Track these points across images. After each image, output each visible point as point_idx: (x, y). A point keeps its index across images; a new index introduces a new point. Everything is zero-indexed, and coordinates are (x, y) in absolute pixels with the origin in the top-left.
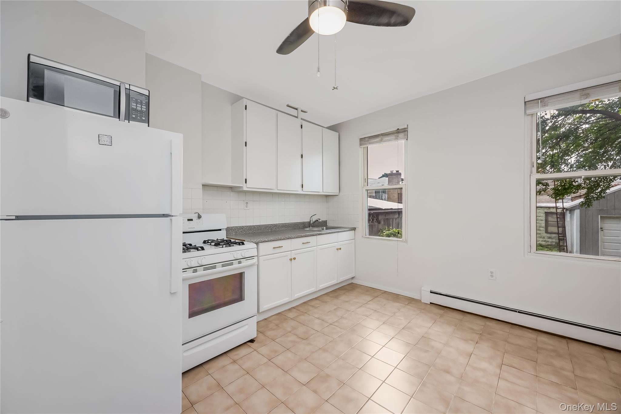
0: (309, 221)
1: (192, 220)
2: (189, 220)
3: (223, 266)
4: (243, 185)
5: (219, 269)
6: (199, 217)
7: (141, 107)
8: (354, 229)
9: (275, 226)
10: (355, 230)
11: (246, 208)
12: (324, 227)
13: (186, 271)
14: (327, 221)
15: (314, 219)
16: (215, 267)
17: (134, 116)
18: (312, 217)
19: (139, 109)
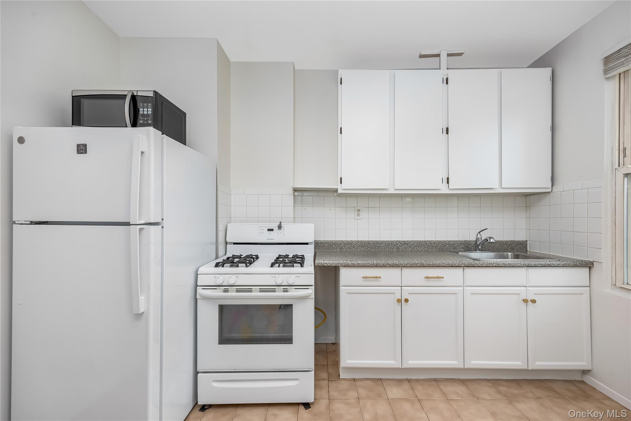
0: (474, 239)
1: (272, 230)
2: (269, 230)
3: (261, 291)
4: (338, 186)
5: (256, 293)
6: (280, 227)
7: (148, 111)
8: (589, 265)
9: (405, 243)
10: (590, 268)
11: (357, 217)
12: (510, 253)
13: (216, 289)
14: (527, 241)
15: (484, 236)
16: (250, 291)
17: (141, 122)
18: (479, 232)
19: (146, 113)
